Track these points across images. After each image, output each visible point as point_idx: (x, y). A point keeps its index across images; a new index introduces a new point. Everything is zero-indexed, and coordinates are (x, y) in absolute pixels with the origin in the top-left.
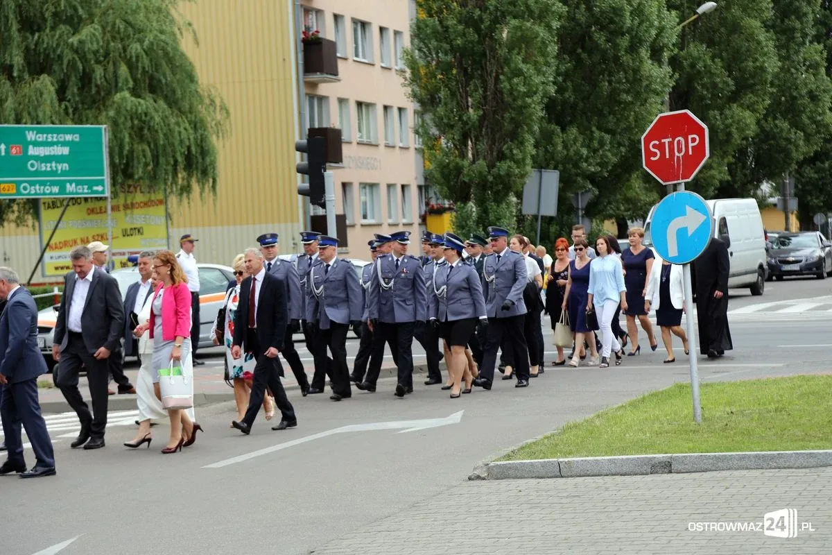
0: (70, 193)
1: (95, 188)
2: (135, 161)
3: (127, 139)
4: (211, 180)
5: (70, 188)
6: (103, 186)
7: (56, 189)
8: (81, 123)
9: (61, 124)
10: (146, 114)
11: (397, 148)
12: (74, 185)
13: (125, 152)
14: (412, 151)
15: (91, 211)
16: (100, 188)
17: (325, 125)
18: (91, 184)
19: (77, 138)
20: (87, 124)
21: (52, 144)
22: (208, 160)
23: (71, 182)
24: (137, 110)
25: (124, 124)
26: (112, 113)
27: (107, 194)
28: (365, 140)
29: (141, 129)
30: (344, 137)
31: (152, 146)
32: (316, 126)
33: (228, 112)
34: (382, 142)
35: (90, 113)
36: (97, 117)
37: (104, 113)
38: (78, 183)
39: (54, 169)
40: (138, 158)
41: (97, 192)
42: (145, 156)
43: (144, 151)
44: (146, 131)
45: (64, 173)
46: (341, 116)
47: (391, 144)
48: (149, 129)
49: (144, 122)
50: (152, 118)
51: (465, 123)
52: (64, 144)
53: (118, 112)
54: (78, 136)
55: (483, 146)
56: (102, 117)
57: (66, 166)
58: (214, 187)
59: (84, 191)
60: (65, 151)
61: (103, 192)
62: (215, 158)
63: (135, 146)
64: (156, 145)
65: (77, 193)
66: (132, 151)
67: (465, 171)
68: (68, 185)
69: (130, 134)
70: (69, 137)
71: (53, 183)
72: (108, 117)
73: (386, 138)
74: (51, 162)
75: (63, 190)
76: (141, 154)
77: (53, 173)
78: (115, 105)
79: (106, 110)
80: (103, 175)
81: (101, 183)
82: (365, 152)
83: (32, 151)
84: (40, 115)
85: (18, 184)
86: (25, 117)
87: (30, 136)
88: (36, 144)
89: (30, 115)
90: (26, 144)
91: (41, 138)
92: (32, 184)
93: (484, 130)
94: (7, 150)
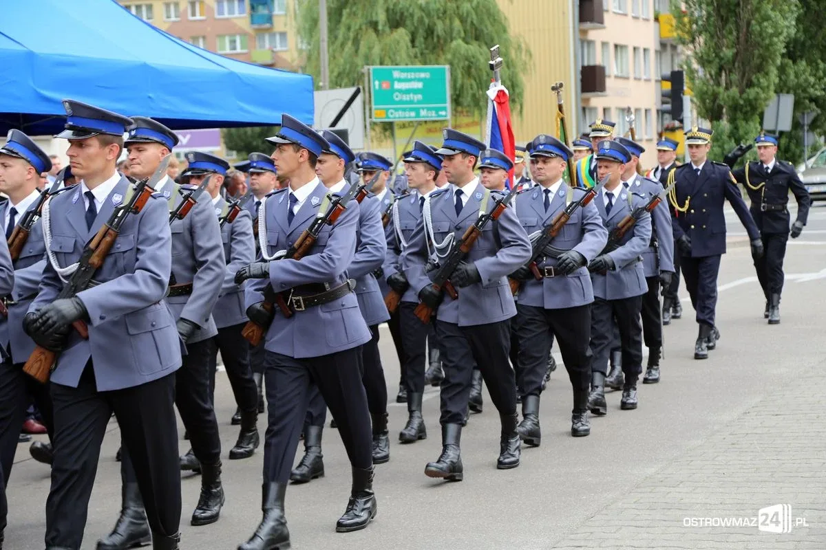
0: (423, 117)
1: (440, 113)
2: (465, 92)
3: (460, 76)
4: (519, 107)
5: (423, 113)
6: (446, 111)
7: (413, 114)
8: (425, 63)
9: (412, 63)
10: (474, 57)
11: (642, 81)
12: (425, 110)
13: (458, 85)
14: (653, 82)
15: (430, 131)
16: (443, 113)
17: (592, 64)
18: (437, 110)
19: (427, 75)
20: (430, 64)
21: (410, 80)
22: (517, 91)
23: (423, 109)
24: (468, 53)
25: (458, 64)
26: (449, 56)
27: (449, 117)
28: (620, 75)
29: (469, 67)
31: (478, 81)
33: (531, 55)
34: (632, 76)
35: (432, 57)
36: (437, 59)
37: (443, 57)
38: (429, 109)
39: (412, 98)
40: (467, 89)
41: (442, 116)
42: (472, 88)
43: (471, 85)
44: (473, 70)
45: (419, 102)
46: (603, 55)
47: (638, 76)
48: (476, 69)
49: (472, 63)
50: (478, 60)
52: (419, 80)
53: (454, 55)
54: (428, 73)
56: (442, 59)
57: (420, 97)
58: (521, 111)
59: (433, 116)
60: (420, 85)
61: (446, 116)
62: (523, 90)
63: (465, 81)
64: (480, 81)
65: (427, 117)
66: (462, 86)
68: (421, 111)
69: (462, 72)
70: (423, 75)
71: (411, 110)
72: (446, 59)
73: (635, 72)
74: (409, 94)
75: (418, 115)
76: (469, 87)
77: (411, 102)
78: (452, 51)
79: (444, 53)
80: (446, 103)
81: (444, 109)
82: (621, 83)
83: (397, 86)
84: (398, 58)
85: (387, 110)
86: (387, 60)
87: (396, 74)
88: (400, 80)
89: (390, 58)
90: (392, 80)
91: (403, 75)
92: (396, 110)
93: (736, 64)
94: (380, 85)
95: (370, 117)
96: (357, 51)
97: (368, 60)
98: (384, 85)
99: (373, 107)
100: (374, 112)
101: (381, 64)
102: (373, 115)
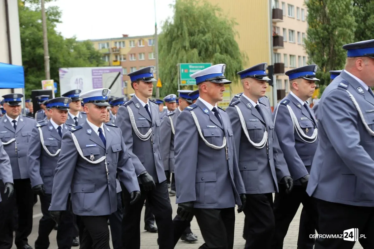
8: (205, 62)
9: (199, 62)
10: (224, 59)
17: (279, 62)
21: (196, 69)
26: (214, 59)
28: (292, 66)
30: (285, 65)
32: (277, 62)
33: (248, 59)
35: (208, 60)
46: (284, 59)
51: (323, 61)
53: (216, 59)
54: (204, 66)
55: (329, 68)
56: (211, 61)
67: (323, 75)
70: (201, 67)
79: (212, 57)
83: (191, 71)
84: (193, 60)
85: (187, 81)
86: (189, 61)
87: (190, 67)
88: (192, 69)
89: (191, 60)
90: (189, 69)
91: (193, 67)
92: (191, 81)
93: (329, 63)
94: (184, 71)
95: (180, 83)
96: (178, 58)
97: (181, 61)
98: (186, 71)
99: (181, 79)
100: (181, 82)
101: (187, 62)
102: (181, 83)
